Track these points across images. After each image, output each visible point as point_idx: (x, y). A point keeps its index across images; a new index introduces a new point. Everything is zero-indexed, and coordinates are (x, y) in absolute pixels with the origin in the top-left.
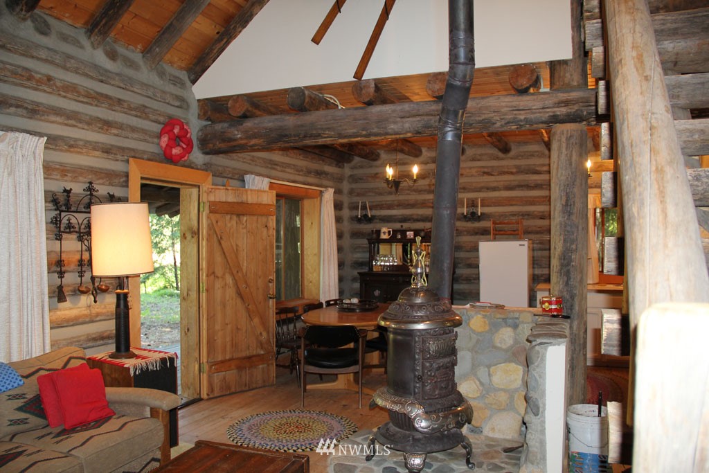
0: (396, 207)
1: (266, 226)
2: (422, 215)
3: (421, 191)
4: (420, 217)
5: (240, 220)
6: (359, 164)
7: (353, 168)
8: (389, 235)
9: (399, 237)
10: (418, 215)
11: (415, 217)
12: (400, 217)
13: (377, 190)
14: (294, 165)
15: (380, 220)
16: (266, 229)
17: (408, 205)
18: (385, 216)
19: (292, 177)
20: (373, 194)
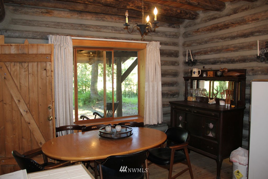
0: (209, 53)
1: (45, 69)
2: (226, 58)
3: (225, 38)
4: (225, 60)
5: (22, 66)
6: (188, 24)
7: (186, 27)
8: (199, 74)
9: (205, 75)
10: (224, 58)
11: (222, 60)
12: (212, 60)
13: (198, 41)
14: (112, 27)
15: (200, 63)
16: (45, 71)
17: (217, 50)
18: (203, 60)
19: (112, 35)
20: (196, 44)
